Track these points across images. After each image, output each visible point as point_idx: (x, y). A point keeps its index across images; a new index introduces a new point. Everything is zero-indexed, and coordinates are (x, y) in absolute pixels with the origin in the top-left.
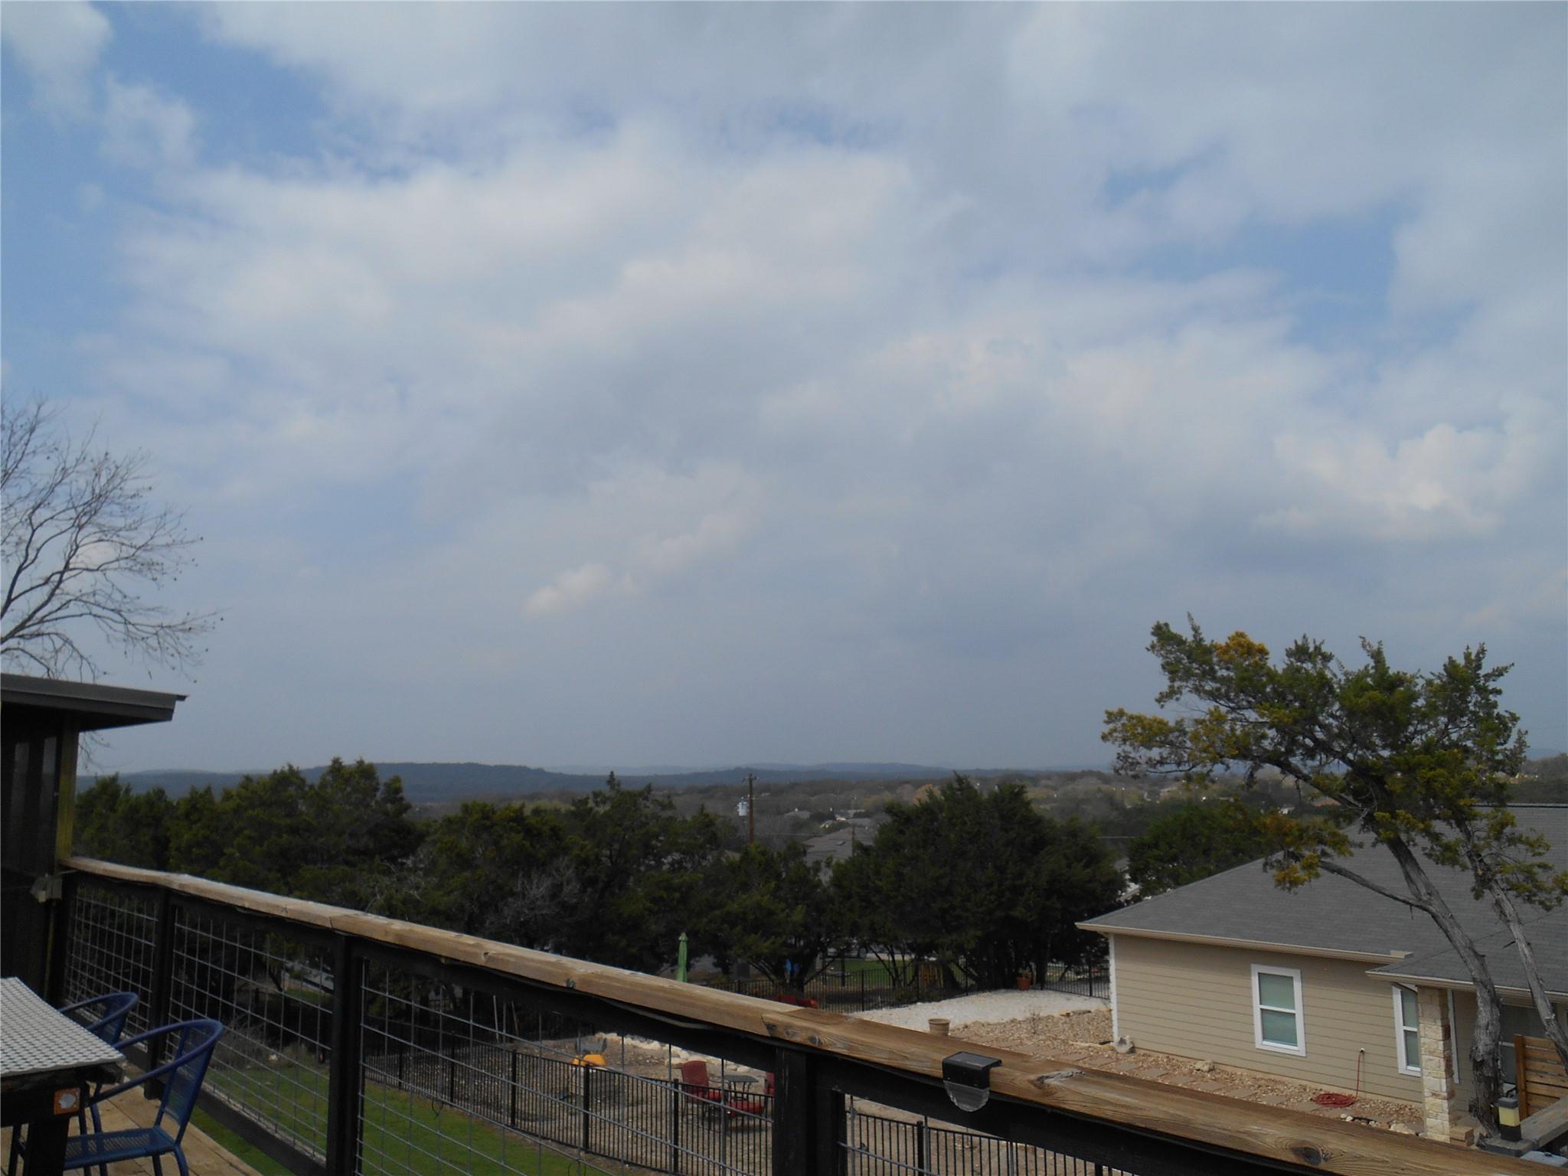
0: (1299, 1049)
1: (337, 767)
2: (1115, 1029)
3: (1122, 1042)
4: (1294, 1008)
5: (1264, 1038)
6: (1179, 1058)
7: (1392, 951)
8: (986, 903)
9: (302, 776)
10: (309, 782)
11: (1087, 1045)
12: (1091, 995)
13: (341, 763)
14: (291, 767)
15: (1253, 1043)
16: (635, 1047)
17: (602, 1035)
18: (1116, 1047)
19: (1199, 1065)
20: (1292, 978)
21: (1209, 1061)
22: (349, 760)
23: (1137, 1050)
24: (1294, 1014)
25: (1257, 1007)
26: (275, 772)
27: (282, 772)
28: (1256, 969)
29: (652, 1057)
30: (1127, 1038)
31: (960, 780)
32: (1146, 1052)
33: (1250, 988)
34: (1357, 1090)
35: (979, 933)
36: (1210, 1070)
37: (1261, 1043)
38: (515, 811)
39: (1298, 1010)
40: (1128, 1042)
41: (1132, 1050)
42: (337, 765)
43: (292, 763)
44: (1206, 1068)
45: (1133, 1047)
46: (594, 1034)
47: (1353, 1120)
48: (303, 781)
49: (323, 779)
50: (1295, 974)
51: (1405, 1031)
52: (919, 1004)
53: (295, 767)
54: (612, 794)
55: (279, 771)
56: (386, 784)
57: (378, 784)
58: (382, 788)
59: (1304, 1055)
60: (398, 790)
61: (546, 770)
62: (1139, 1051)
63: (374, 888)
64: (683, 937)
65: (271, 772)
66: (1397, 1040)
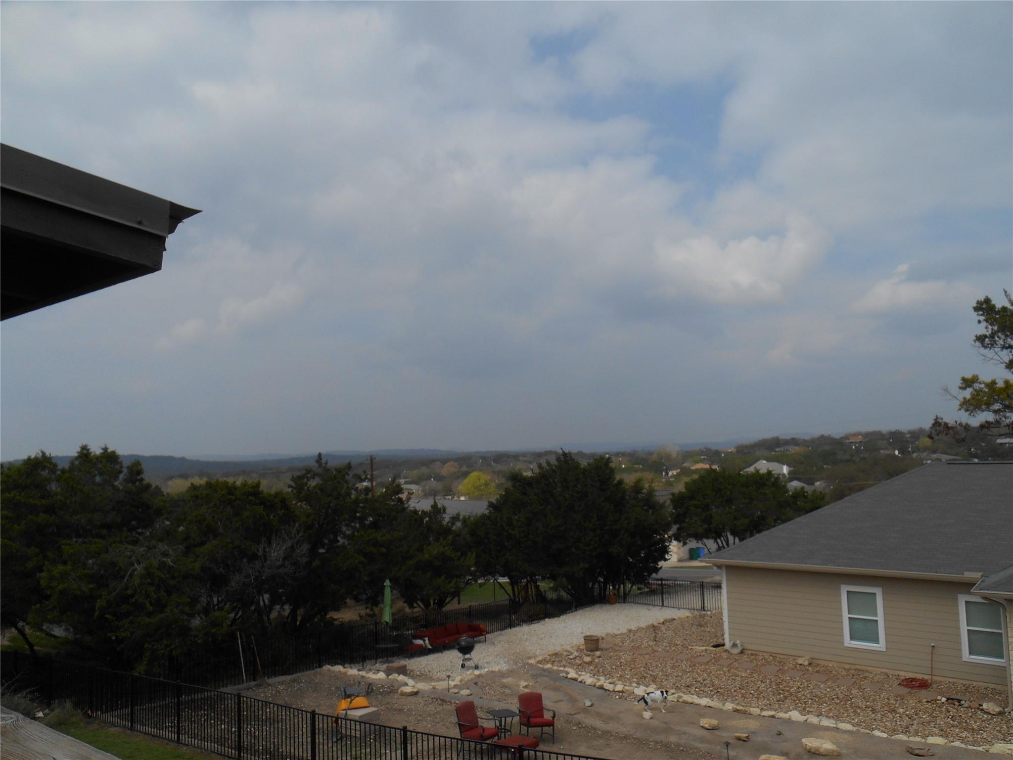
0: (881, 646)
1: (84, 453)
2: (727, 636)
3: (734, 645)
4: (876, 616)
5: (852, 638)
6: (781, 656)
7: (965, 573)
8: (593, 542)
9: (54, 461)
10: (60, 467)
11: (704, 648)
12: (663, 605)
13: (88, 450)
14: (43, 454)
15: (843, 643)
16: (363, 677)
17: (327, 667)
18: (730, 649)
19: (800, 661)
20: (875, 594)
21: (808, 657)
22: (96, 449)
23: (745, 651)
24: (877, 621)
25: (846, 616)
26: (29, 459)
27: (36, 458)
28: (844, 589)
29: (383, 686)
30: (738, 642)
31: (565, 454)
32: (752, 652)
33: (840, 603)
34: (932, 675)
35: (587, 566)
36: (810, 664)
37: (848, 642)
38: (253, 487)
39: (880, 618)
40: (739, 645)
41: (742, 652)
42: (85, 452)
43: (45, 451)
44: (806, 663)
45: (743, 649)
46: (320, 666)
47: (947, 701)
48: (55, 465)
49: (72, 463)
50: (878, 592)
51: (968, 630)
52: (547, 620)
53: (48, 454)
54: (320, 471)
55: (33, 457)
56: (128, 468)
57: (121, 467)
58: (125, 470)
59: (885, 650)
60: (140, 472)
61: (188, 458)
62: (747, 652)
63: (130, 557)
64: (387, 583)
65: (25, 457)
66: (962, 637)
